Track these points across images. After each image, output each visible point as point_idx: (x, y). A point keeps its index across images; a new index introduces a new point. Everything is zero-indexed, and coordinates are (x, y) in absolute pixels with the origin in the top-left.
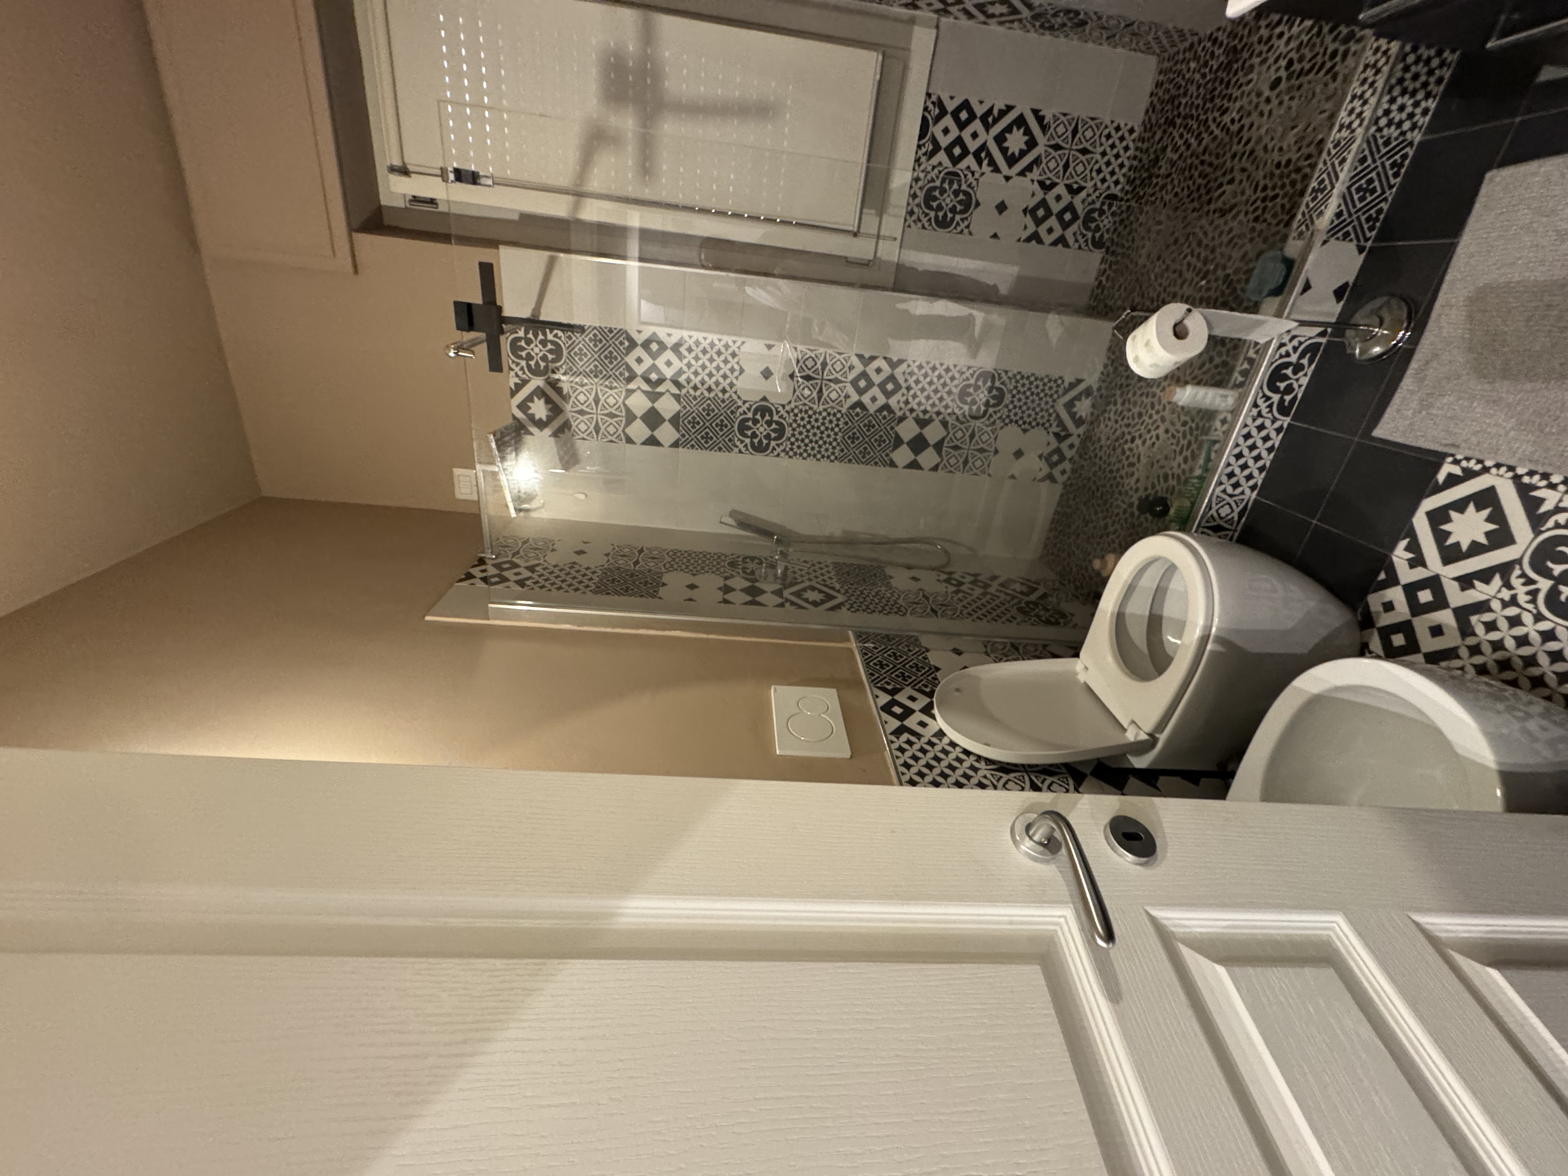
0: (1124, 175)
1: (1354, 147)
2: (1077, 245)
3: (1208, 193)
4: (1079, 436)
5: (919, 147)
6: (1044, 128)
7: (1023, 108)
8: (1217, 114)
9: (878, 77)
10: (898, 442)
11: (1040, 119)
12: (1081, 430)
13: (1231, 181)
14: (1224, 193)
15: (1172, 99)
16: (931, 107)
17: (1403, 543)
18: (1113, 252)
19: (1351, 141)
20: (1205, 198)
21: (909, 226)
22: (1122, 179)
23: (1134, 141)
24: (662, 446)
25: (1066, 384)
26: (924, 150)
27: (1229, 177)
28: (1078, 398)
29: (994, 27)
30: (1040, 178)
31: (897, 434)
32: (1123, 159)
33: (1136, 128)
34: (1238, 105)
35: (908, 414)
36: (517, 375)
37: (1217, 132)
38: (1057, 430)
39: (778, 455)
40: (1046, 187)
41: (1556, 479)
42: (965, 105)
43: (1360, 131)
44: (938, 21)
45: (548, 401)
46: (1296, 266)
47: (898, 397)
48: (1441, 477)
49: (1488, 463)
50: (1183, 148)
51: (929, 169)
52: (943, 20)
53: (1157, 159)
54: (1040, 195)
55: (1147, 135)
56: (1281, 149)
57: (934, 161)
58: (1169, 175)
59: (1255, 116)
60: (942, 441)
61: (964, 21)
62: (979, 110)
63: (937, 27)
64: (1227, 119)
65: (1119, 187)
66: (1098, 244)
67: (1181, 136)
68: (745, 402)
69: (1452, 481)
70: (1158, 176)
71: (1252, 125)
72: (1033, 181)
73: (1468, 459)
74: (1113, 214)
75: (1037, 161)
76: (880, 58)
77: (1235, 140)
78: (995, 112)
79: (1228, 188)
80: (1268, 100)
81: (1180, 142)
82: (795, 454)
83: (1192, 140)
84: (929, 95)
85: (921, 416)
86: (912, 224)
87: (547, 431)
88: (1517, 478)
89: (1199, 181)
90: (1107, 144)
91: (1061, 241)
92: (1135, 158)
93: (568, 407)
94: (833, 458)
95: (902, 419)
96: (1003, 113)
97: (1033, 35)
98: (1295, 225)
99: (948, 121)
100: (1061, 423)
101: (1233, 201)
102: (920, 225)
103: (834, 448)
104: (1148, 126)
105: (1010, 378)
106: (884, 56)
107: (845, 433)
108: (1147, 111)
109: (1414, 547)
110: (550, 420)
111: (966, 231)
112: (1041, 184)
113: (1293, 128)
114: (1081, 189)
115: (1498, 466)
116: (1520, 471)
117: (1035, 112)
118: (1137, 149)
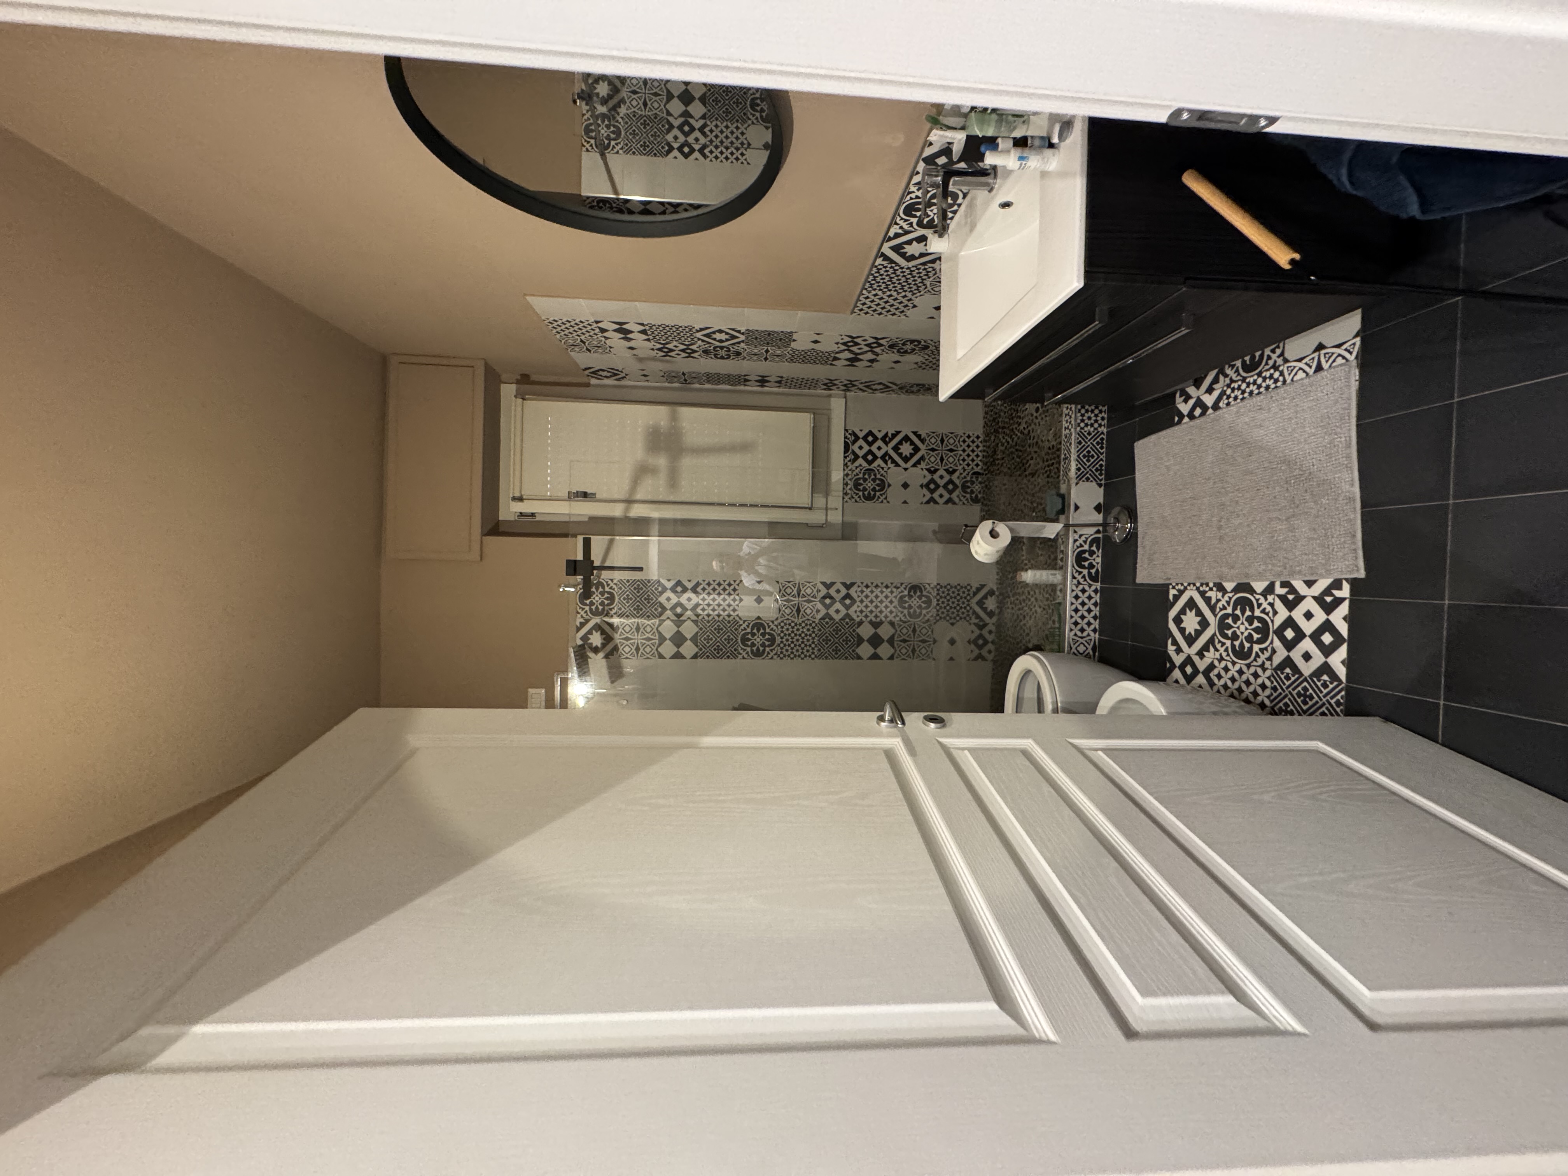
0: (980, 461)
1: (1073, 437)
2: (961, 503)
3: (1023, 465)
4: (993, 624)
5: (845, 457)
6: (923, 441)
7: (906, 431)
8: (1016, 426)
9: (812, 425)
10: (860, 640)
11: (919, 437)
12: (994, 619)
13: (1032, 458)
14: (1030, 465)
15: (994, 419)
16: (849, 436)
17: (1170, 641)
18: (986, 505)
19: (1071, 434)
20: (1023, 468)
21: (847, 502)
22: (980, 463)
23: (981, 442)
24: (685, 658)
25: (974, 589)
26: (848, 459)
27: (1030, 456)
28: (985, 597)
29: (878, 395)
30: (928, 467)
31: (858, 635)
32: (977, 451)
33: (980, 435)
34: (1024, 420)
35: (864, 619)
36: (582, 617)
37: (1019, 434)
38: (977, 621)
39: (772, 658)
40: (932, 472)
41: (1211, 585)
42: (870, 433)
43: (1073, 430)
44: (845, 394)
45: (603, 632)
46: (1066, 497)
47: (855, 608)
48: (1171, 597)
49: (1185, 584)
50: (1006, 444)
51: (854, 468)
52: (848, 393)
53: (995, 452)
54: (929, 477)
55: (987, 438)
56: (1048, 441)
57: (857, 464)
58: (1003, 459)
59: (1033, 426)
60: (893, 637)
61: (861, 394)
62: (880, 435)
63: (845, 397)
64: (1021, 428)
65: (979, 467)
66: (976, 500)
67: (1004, 438)
68: (744, 621)
69: (1177, 598)
70: (998, 459)
71: (1033, 430)
72: (922, 469)
73: (1177, 584)
74: (980, 483)
75: (922, 458)
76: (812, 416)
77: (1028, 438)
78: (890, 435)
79: (1031, 462)
80: (1036, 418)
81: (1004, 441)
82: (785, 656)
83: (1009, 439)
84: (846, 430)
85: (874, 619)
86: (849, 500)
87: (601, 655)
88: (1198, 589)
89: (1018, 460)
90: (964, 446)
91: (949, 501)
92: (984, 451)
93: (617, 636)
94: (813, 656)
95: (860, 623)
96: (894, 436)
97: (903, 396)
98: (1061, 477)
99: (861, 442)
100: (978, 617)
101: (1036, 468)
102: (853, 500)
103: (813, 649)
104: (987, 435)
105: (933, 588)
106: (814, 414)
107: (820, 636)
108: (984, 427)
109: (1175, 642)
110: (604, 645)
111: (885, 501)
112: (929, 470)
113: (1051, 430)
114: (954, 471)
115: (1189, 584)
116: (1198, 585)
117: (915, 433)
118: (984, 446)
